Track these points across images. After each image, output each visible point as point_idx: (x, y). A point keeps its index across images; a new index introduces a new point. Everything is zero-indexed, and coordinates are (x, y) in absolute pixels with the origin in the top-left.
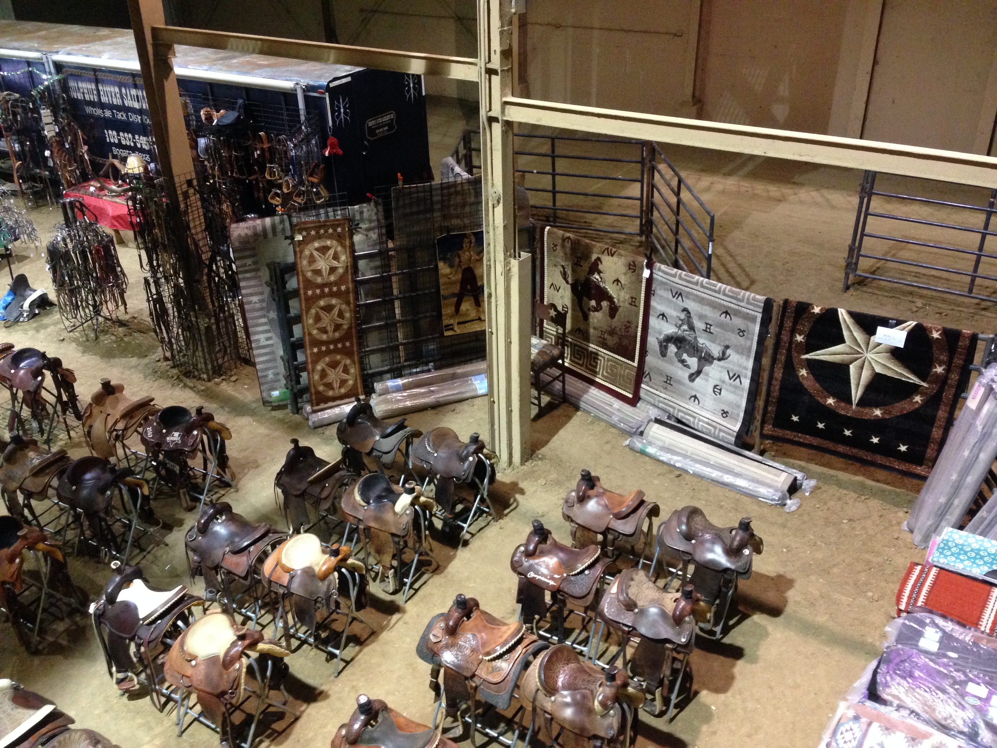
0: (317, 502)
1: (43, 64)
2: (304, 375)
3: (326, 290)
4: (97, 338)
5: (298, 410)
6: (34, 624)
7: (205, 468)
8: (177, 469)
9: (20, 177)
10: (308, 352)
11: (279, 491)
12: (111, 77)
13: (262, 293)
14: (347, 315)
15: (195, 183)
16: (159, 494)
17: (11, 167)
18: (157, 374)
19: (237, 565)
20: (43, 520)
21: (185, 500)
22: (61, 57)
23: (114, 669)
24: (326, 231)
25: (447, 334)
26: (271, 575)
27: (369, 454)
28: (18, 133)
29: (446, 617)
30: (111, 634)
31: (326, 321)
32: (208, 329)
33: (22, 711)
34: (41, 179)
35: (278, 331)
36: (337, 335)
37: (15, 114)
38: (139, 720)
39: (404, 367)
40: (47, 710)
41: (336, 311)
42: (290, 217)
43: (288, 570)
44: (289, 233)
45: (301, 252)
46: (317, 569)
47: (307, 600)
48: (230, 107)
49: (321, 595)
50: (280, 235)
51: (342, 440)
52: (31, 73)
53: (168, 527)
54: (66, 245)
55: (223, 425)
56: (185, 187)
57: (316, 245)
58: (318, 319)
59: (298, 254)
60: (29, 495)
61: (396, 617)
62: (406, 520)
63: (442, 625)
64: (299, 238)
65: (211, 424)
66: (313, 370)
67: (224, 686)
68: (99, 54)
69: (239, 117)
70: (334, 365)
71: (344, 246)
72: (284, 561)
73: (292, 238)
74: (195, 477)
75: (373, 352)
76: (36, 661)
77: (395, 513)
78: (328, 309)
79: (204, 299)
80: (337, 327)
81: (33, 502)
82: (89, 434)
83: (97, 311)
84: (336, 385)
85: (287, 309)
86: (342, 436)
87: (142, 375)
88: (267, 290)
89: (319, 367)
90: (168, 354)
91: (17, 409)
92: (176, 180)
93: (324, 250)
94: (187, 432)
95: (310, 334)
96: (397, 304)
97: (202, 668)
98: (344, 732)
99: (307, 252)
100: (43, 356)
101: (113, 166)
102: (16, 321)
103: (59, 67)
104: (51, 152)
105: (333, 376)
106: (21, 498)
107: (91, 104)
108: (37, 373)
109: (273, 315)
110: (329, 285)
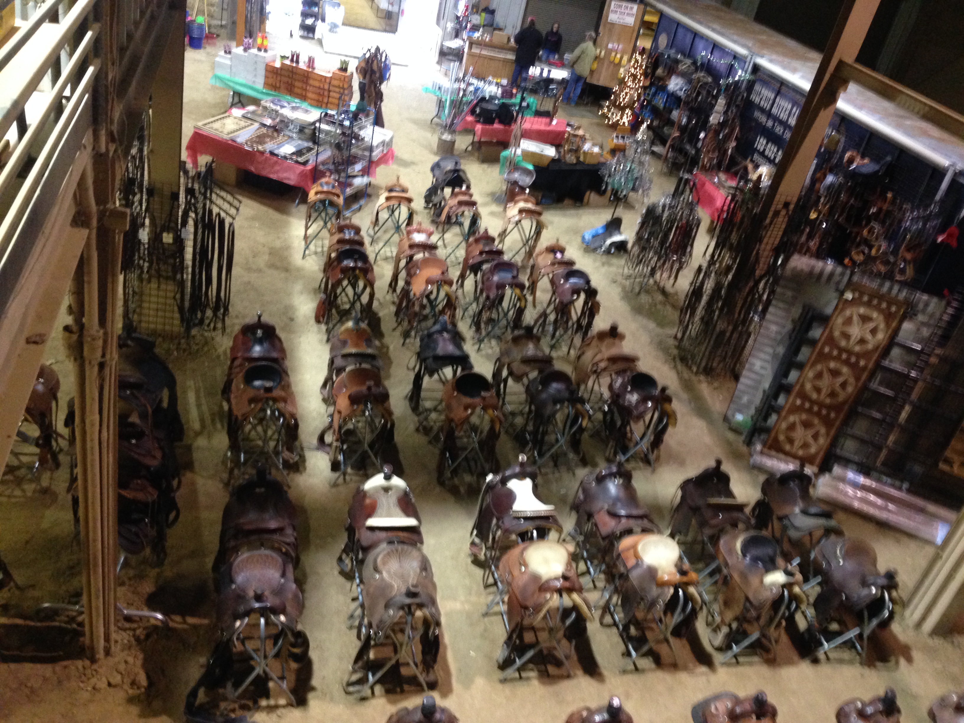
0: (703, 524)
1: (745, 62)
2: (774, 417)
3: (844, 356)
4: (639, 293)
5: (749, 443)
6: (453, 462)
7: (642, 438)
8: (619, 423)
9: (672, 146)
10: (791, 400)
11: (680, 493)
12: (792, 94)
13: (784, 327)
14: (850, 389)
15: (792, 207)
16: (596, 435)
17: (670, 135)
18: (661, 346)
19: (605, 524)
20: (508, 398)
21: (609, 452)
22: (763, 62)
23: (475, 532)
24: (880, 304)
25: (943, 466)
26: (623, 551)
27: (780, 519)
28: (691, 110)
29: (737, 701)
30: (488, 506)
31: (825, 383)
32: (722, 333)
33: (398, 510)
34: (686, 154)
35: (776, 366)
36: (828, 401)
37: (699, 94)
38: (467, 582)
39: (875, 469)
40: (411, 522)
41: (841, 380)
42: (852, 274)
43: (637, 557)
44: (842, 286)
45: (843, 310)
46: (660, 573)
47: (636, 592)
48: (875, 159)
49: (649, 598)
50: (832, 285)
51: (764, 490)
52: (732, 66)
53: (584, 462)
54: (663, 211)
55: (674, 413)
56: (780, 206)
57: (862, 310)
58: (819, 376)
59: (838, 311)
60: (511, 373)
61: (703, 669)
62: (768, 596)
63: (730, 705)
64: (849, 296)
65: (667, 406)
66: (785, 418)
67: (530, 603)
68: (794, 70)
69: (878, 171)
70: (807, 425)
71: (888, 325)
72: (640, 548)
73: (842, 293)
74: (630, 440)
75: (854, 437)
76: (438, 489)
77: (762, 582)
78: (835, 373)
79: (735, 306)
80: (833, 394)
81: (510, 381)
82: (579, 357)
83: (653, 272)
84: (797, 443)
85: (797, 351)
86: (766, 488)
87: (649, 340)
88: (789, 326)
89: (792, 419)
90: (679, 335)
91: (548, 311)
92: (777, 197)
93: (865, 319)
94: (644, 400)
95: (803, 386)
96: (907, 408)
97: (525, 578)
98: (585, 714)
99: (848, 313)
100: (588, 282)
101: (746, 169)
102: (595, 250)
103: (756, 68)
104: (706, 136)
105: (800, 434)
106: (505, 373)
107: (763, 110)
108: (576, 291)
109: (781, 350)
110: (850, 353)
